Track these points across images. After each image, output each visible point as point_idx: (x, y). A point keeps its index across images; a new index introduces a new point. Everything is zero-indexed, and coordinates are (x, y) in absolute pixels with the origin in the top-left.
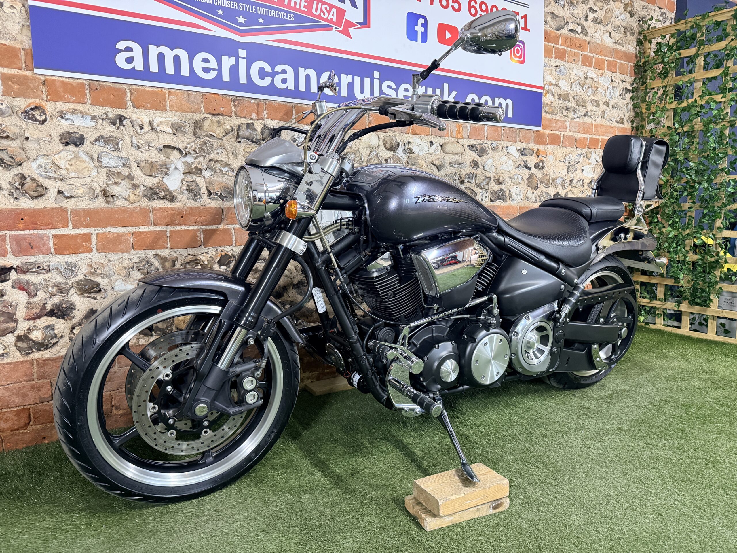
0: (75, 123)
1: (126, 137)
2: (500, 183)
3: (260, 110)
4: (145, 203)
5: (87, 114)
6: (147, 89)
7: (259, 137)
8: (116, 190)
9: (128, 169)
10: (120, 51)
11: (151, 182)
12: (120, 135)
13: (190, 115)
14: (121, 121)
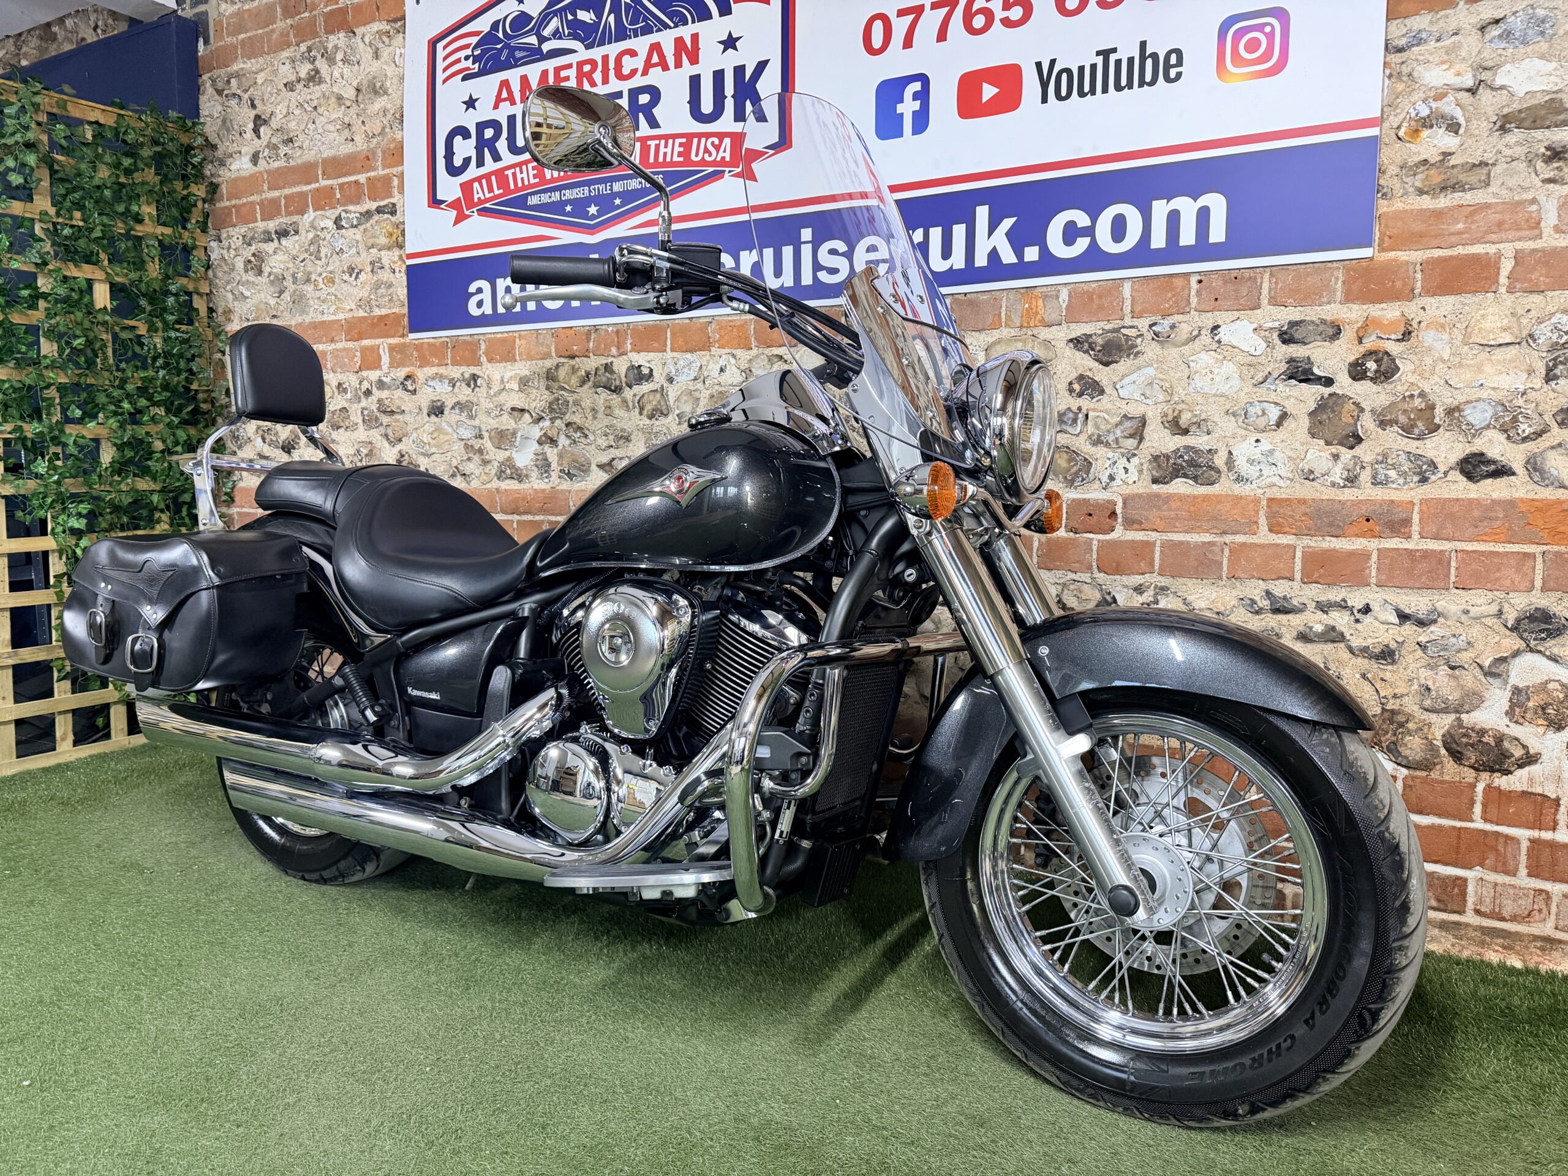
0: (438, 390)
1: (482, 400)
2: (1186, 432)
3: (621, 340)
4: (495, 484)
5: (446, 377)
6: (499, 336)
7: (618, 383)
8: (470, 468)
9: (481, 441)
10: (473, 294)
11: (502, 455)
12: (475, 400)
13: (540, 363)
14: (475, 381)
